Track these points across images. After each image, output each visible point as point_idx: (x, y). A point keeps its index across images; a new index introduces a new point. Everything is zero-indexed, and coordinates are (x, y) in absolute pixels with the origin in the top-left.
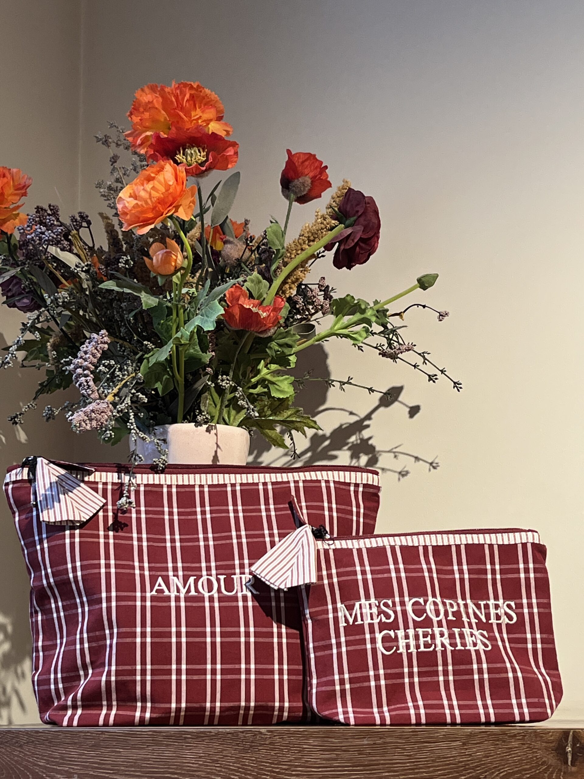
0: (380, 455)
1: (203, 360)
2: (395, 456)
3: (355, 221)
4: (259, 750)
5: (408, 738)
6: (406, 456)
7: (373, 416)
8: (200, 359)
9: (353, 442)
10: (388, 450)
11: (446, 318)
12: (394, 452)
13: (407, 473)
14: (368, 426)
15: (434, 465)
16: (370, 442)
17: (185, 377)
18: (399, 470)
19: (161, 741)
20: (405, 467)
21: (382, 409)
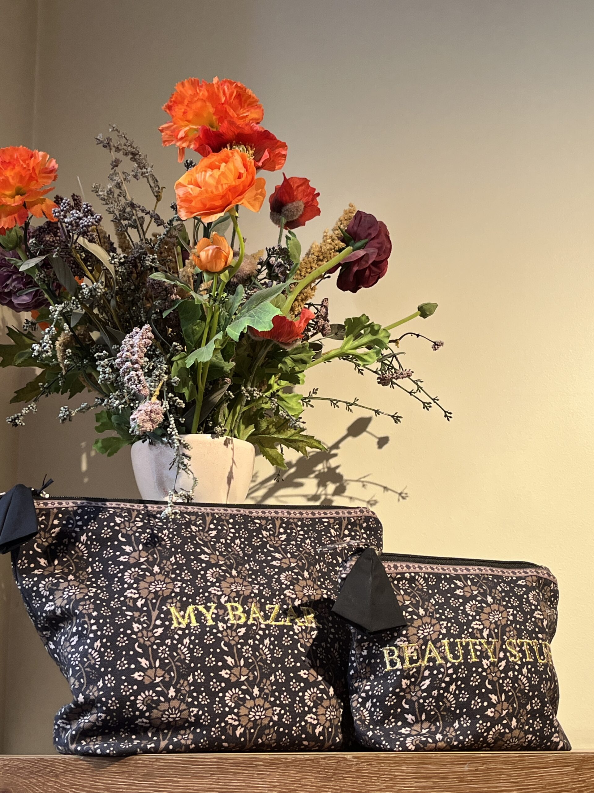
0: (348, 484)
1: (225, 368)
2: (364, 486)
3: (366, 243)
4: (344, 778)
5: (514, 763)
6: (374, 486)
7: (340, 445)
8: (222, 368)
9: (320, 470)
10: (356, 479)
11: (441, 348)
12: (363, 482)
13: (376, 502)
14: (335, 455)
15: (403, 495)
16: (338, 471)
17: (206, 385)
18: (367, 500)
19: (228, 769)
20: (374, 496)
21: (350, 439)
